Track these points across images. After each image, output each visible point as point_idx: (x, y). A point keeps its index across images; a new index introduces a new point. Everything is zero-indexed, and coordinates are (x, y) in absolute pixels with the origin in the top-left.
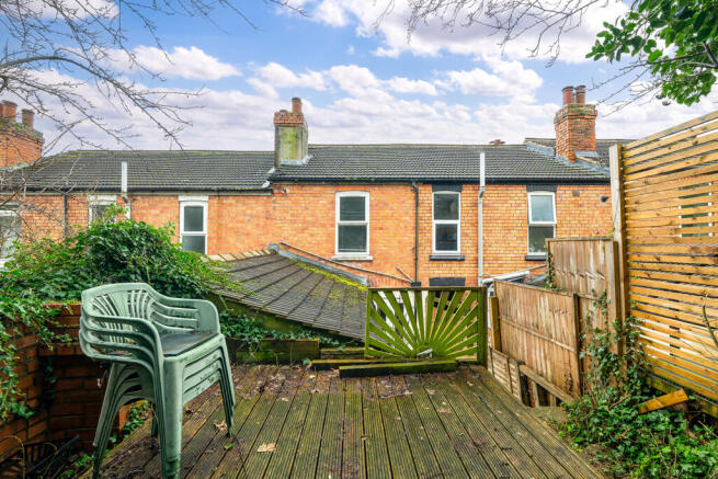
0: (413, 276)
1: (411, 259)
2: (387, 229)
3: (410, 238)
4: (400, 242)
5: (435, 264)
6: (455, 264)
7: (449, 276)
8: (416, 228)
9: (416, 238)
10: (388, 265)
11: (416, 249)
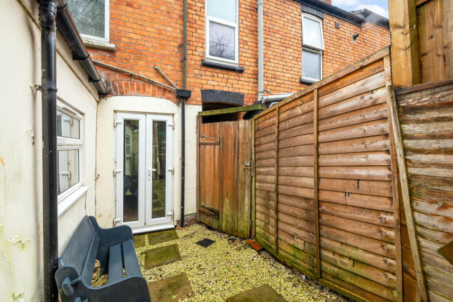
0: (180, 83)
1: (177, 60)
2: (140, 7)
3: (174, 30)
4: (160, 32)
5: (209, 72)
6: (232, 76)
7: (226, 89)
8: (184, 18)
9: (184, 33)
10: (141, 63)
11: (182, 47)
